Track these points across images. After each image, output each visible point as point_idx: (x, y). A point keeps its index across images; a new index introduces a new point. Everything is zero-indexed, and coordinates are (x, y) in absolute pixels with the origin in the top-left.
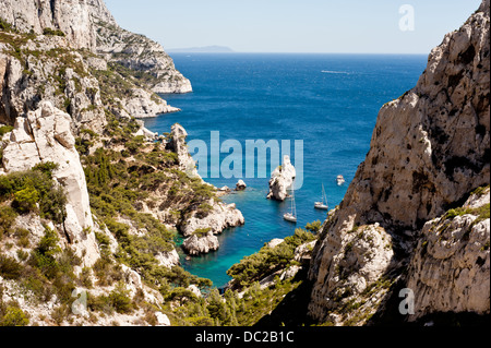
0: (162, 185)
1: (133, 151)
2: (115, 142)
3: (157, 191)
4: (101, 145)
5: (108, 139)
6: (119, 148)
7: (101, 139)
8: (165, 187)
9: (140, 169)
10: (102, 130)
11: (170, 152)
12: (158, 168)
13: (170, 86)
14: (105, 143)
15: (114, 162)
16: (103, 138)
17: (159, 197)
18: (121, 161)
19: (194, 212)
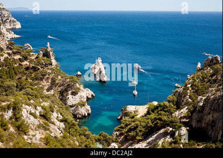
0: (46, 77)
1: (26, 58)
2: (14, 53)
3: (44, 81)
4: (6, 55)
5: (10, 52)
6: (17, 57)
7: (6, 52)
8: (48, 78)
9: (31, 68)
10: (6, 47)
11: (46, 58)
12: (42, 67)
13: (10, 25)
14: (9, 54)
15: (16, 65)
16: (7, 51)
17: (45, 84)
18: (20, 64)
19: (70, 92)
